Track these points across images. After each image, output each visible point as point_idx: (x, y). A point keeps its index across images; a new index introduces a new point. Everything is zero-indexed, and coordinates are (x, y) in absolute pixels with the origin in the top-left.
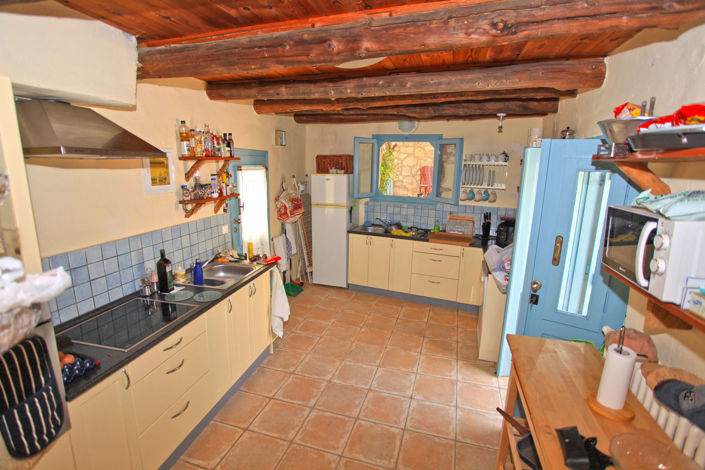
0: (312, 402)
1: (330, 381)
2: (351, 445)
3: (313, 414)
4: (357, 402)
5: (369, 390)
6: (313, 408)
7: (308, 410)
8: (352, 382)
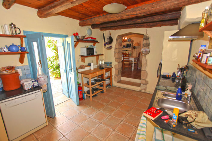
0: (122, 123)
1: (114, 130)
2: (114, 110)
3: (122, 119)
4: (108, 120)
5: (101, 123)
6: (122, 121)
7: (124, 120)
8: (106, 128)
